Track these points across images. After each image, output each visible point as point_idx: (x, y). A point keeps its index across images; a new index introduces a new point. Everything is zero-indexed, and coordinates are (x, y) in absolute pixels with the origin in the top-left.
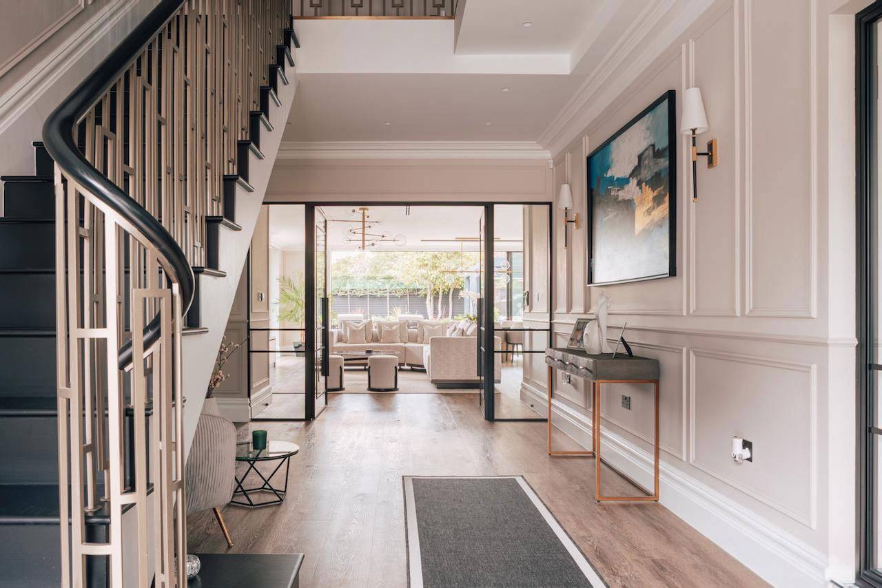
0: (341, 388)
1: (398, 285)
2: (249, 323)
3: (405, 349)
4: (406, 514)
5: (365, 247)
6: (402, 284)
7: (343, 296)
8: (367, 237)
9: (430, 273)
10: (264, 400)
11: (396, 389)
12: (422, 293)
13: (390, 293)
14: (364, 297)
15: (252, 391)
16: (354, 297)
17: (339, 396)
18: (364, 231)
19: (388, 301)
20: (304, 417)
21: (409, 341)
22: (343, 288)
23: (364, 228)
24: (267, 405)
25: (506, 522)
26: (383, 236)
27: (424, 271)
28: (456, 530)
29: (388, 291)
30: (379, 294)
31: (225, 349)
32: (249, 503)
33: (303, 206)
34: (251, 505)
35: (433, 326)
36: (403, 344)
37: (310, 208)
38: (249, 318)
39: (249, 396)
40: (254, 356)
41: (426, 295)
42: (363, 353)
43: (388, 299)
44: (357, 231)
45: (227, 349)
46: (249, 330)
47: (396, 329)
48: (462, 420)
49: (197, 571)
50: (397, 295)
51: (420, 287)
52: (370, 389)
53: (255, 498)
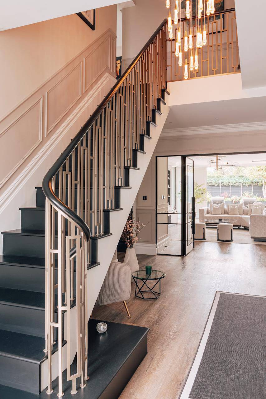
0: (204, 239)
1: (247, 180)
2: (156, 211)
3: (241, 218)
4: (210, 312)
5: (218, 169)
6: (249, 179)
7: (217, 186)
8: (219, 164)
9: (264, 174)
10: (164, 244)
11: (232, 240)
12: (260, 184)
13: (242, 184)
14: (228, 186)
15: (157, 241)
16: (223, 186)
17: (203, 243)
18: (217, 161)
19: (241, 188)
20: (181, 255)
21: (244, 214)
22: (218, 182)
23: (217, 160)
24: (166, 247)
25: (258, 323)
26: (227, 163)
27: (260, 173)
28: (231, 323)
29: (241, 183)
30: (236, 185)
31: (139, 227)
32: (142, 297)
33: (180, 157)
34: (144, 298)
35: (257, 207)
36: (240, 216)
37: (184, 157)
38: (156, 208)
39: (156, 243)
40: (159, 225)
41: (262, 185)
42: (217, 221)
43: (241, 187)
44: (213, 162)
45: (140, 227)
46: (156, 213)
47: (237, 208)
48: (260, 261)
49: (106, 330)
50: (246, 185)
51: (259, 181)
52: (218, 240)
53: (146, 296)
